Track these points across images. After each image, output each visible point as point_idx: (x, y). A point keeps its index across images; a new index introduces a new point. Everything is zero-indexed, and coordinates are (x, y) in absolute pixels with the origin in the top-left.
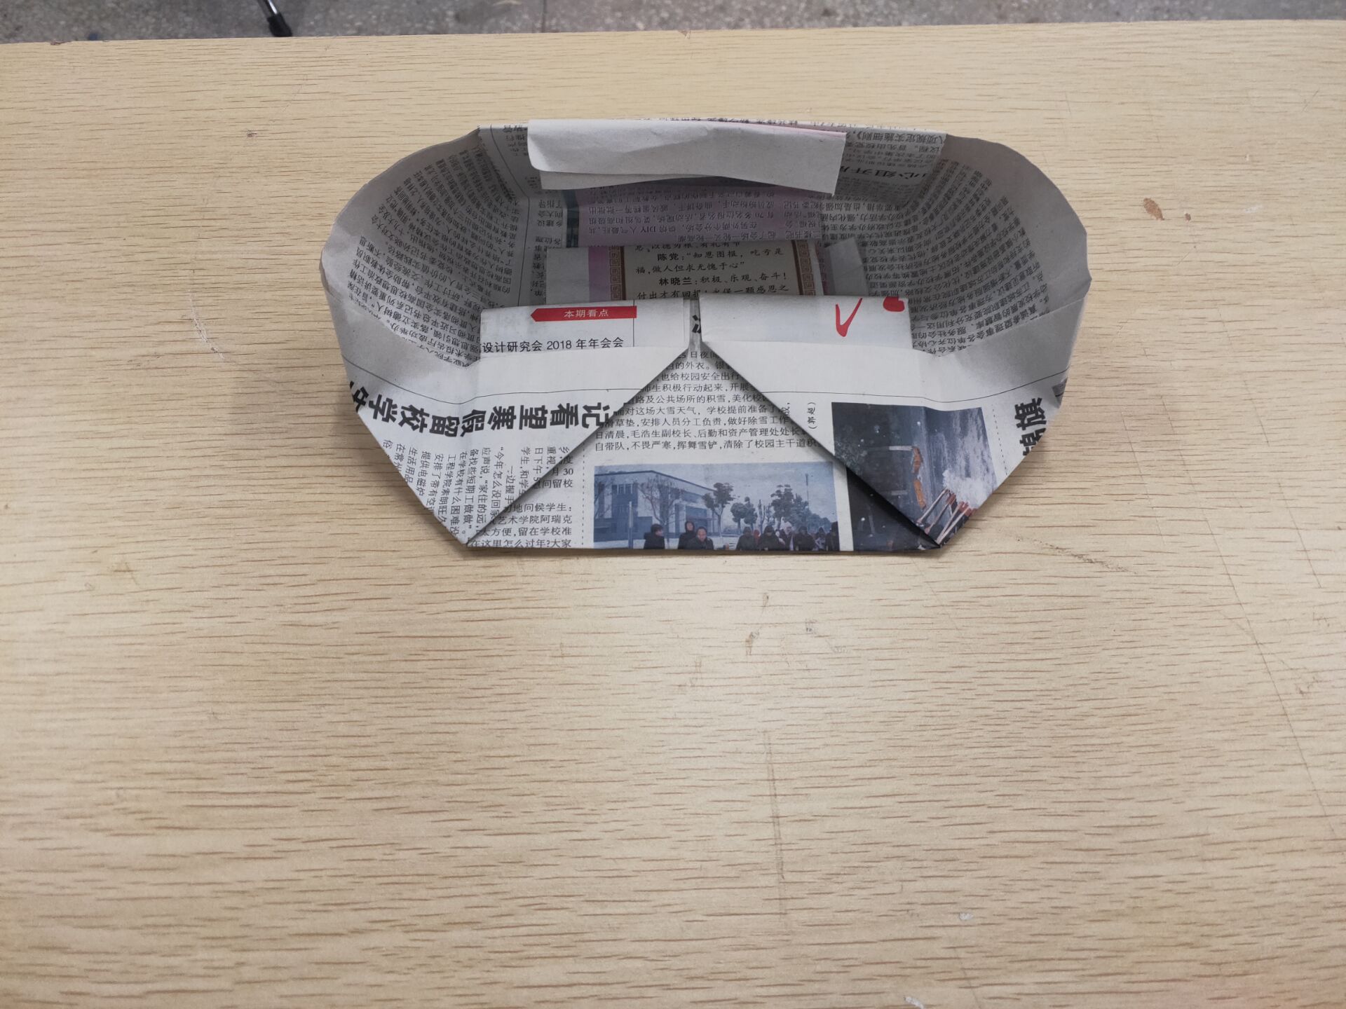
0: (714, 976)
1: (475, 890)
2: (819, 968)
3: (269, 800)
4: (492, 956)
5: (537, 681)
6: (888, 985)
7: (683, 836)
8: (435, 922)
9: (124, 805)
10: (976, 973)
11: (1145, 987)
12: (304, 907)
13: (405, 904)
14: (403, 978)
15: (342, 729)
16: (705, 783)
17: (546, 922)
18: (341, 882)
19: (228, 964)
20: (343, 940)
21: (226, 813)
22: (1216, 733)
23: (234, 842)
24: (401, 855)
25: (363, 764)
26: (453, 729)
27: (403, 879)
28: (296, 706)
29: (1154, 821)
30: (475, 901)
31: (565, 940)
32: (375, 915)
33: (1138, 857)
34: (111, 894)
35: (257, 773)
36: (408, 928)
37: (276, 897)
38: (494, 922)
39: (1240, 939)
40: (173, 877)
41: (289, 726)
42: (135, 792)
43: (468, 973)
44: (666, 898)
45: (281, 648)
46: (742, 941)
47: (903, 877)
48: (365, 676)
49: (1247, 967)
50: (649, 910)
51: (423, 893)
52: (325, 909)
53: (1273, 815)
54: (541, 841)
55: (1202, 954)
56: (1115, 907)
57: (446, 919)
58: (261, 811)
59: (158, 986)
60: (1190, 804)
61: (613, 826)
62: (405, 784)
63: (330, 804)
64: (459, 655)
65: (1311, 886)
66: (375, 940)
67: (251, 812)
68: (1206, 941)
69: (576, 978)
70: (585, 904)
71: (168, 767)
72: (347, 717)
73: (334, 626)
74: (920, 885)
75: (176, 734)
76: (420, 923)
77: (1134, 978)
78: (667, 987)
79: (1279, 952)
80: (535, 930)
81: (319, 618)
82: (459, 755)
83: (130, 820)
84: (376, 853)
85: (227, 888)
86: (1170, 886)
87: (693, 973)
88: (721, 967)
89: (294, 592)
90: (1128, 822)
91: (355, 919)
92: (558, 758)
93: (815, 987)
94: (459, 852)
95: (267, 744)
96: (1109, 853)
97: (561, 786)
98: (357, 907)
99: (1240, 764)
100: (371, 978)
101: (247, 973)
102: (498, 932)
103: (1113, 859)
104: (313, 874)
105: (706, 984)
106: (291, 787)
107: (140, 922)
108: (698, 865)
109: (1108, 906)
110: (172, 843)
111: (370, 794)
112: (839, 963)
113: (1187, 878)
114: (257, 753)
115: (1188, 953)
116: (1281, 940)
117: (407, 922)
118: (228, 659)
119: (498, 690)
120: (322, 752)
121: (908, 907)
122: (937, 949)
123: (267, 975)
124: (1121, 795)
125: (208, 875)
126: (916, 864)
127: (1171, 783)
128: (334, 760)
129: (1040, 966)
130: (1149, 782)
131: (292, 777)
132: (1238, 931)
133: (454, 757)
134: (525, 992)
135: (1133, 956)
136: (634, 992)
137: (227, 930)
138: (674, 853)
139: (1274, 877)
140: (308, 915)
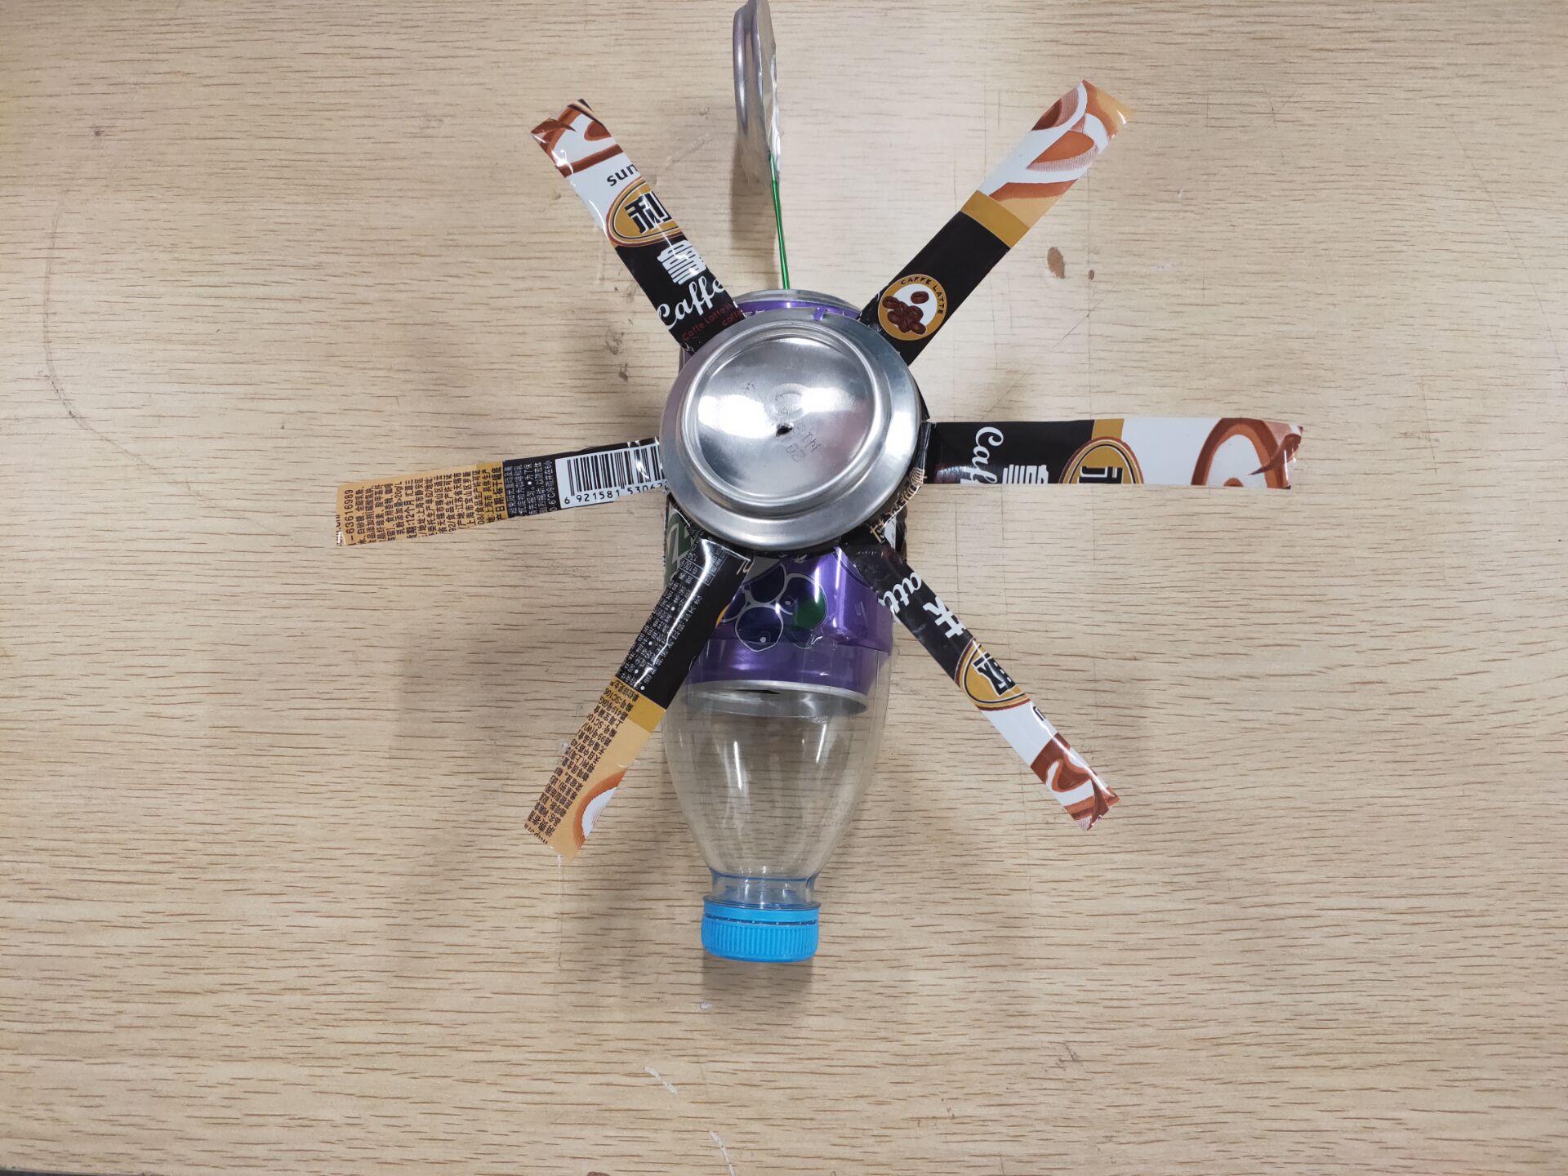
0: (493, 1042)
1: (307, 962)
2: (578, 1041)
3: (139, 877)
4: (317, 1017)
5: (367, 780)
6: (632, 1057)
7: (480, 926)
8: (274, 987)
9: (18, 876)
10: (704, 1052)
11: (839, 1070)
12: (168, 969)
13: (250, 971)
14: (247, 1030)
15: (199, 817)
16: (504, 881)
17: (362, 991)
18: (198, 951)
19: (108, 1012)
20: (200, 997)
21: (102, 886)
22: (958, 858)
23: (110, 912)
24: (246, 930)
25: (216, 849)
26: (292, 821)
27: (248, 950)
28: (159, 794)
29: (883, 934)
30: (305, 972)
31: (376, 1007)
32: (227, 979)
33: (860, 965)
34: (14, 950)
35: (127, 853)
36: (250, 991)
37: (146, 960)
38: (322, 989)
39: (931, 1037)
40: (61, 939)
41: (153, 812)
42: (27, 865)
43: (300, 1030)
44: (460, 977)
45: (145, 739)
46: (520, 1016)
47: (661, 971)
48: (217, 768)
49: (929, 1059)
50: (447, 986)
51: (264, 963)
52: (185, 971)
53: (987, 934)
54: (361, 924)
55: (895, 1047)
56: (834, 1005)
57: (283, 986)
58: (130, 887)
59: (56, 1026)
60: (918, 920)
61: (423, 915)
62: (252, 869)
63: (189, 884)
64: (300, 752)
65: (1004, 997)
66: (226, 999)
67: (122, 887)
68: (900, 1037)
69: (384, 1038)
70: (395, 980)
71: (53, 844)
72: (202, 807)
73: (189, 719)
74: (673, 978)
75: (58, 815)
76: (263, 987)
77: (832, 1063)
78: (457, 1049)
79: (960, 1049)
80: (355, 998)
81: (178, 711)
82: (297, 845)
83: (24, 890)
84: (227, 928)
85: (106, 950)
86: (882, 990)
87: (477, 1039)
88: (500, 1036)
89: (154, 682)
90: (861, 933)
91: (211, 981)
92: (382, 852)
93: (574, 1056)
94: (294, 930)
95: (134, 827)
96: (837, 959)
97: (381, 877)
98: (212, 971)
99: (974, 886)
100: (220, 1028)
101: (125, 1020)
102: (323, 998)
103: (839, 965)
104: (174, 942)
105: (487, 1048)
106: (155, 868)
107: (39, 975)
108: (490, 951)
109: (827, 1004)
110: (59, 911)
111: (222, 877)
112: (597, 1037)
113: (897, 984)
114: (127, 836)
115: (883, 1046)
116: (964, 1040)
117: (250, 986)
118: (99, 747)
119: (332, 788)
120: (181, 837)
121: (658, 995)
122: (676, 1031)
123: (140, 1022)
124: (861, 910)
125: (92, 939)
126: (671, 960)
127: (905, 900)
128: (191, 845)
129: (760, 1049)
130: (887, 900)
131: (156, 858)
132: (930, 1030)
133: (292, 847)
134: (343, 1047)
135: (838, 1046)
136: (429, 1051)
137: (107, 984)
138: (470, 941)
139: (973, 987)
140: (172, 976)
